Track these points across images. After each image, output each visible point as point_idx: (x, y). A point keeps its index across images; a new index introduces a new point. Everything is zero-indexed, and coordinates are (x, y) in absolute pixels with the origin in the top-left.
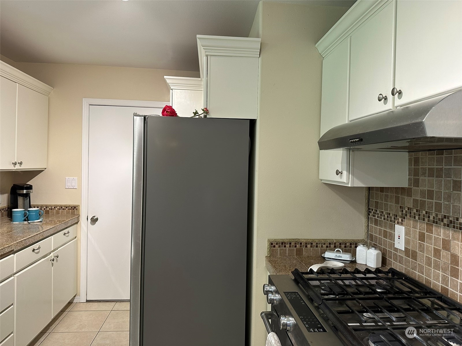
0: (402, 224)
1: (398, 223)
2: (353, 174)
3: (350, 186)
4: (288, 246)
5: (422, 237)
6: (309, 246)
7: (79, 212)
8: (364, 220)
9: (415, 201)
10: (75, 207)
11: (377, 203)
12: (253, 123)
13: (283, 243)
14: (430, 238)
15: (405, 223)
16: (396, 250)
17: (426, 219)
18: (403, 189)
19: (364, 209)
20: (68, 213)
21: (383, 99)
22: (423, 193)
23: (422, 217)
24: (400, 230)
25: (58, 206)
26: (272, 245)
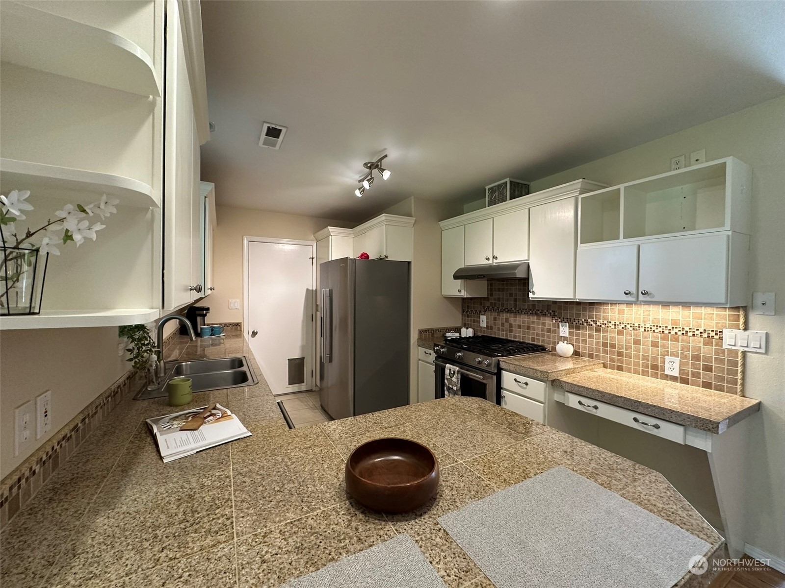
0: (484, 315)
1: (482, 315)
2: (466, 292)
3: (465, 297)
4: (428, 332)
5: (495, 319)
6: (437, 331)
7: (241, 328)
8: (460, 316)
9: (491, 303)
10: (238, 324)
11: (468, 306)
12: (409, 263)
13: (426, 331)
14: (499, 318)
15: (485, 314)
16: (481, 327)
17: (497, 311)
18: (484, 298)
19: (460, 310)
20: (231, 329)
21: (488, 259)
22: (495, 299)
23: (495, 310)
24: (483, 318)
25: (223, 323)
26: (421, 332)
